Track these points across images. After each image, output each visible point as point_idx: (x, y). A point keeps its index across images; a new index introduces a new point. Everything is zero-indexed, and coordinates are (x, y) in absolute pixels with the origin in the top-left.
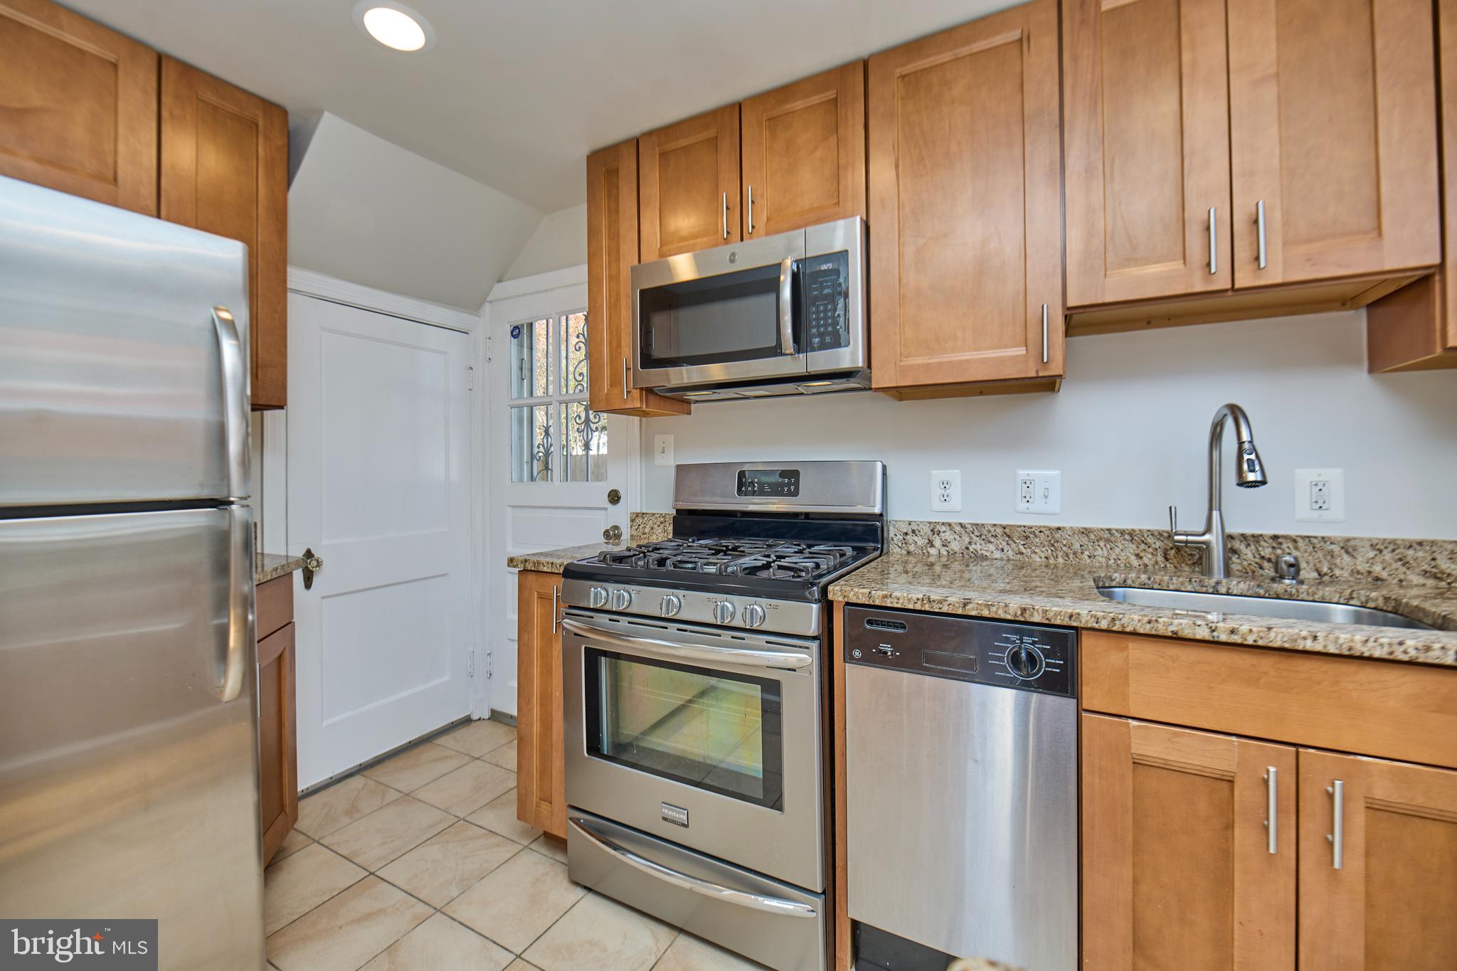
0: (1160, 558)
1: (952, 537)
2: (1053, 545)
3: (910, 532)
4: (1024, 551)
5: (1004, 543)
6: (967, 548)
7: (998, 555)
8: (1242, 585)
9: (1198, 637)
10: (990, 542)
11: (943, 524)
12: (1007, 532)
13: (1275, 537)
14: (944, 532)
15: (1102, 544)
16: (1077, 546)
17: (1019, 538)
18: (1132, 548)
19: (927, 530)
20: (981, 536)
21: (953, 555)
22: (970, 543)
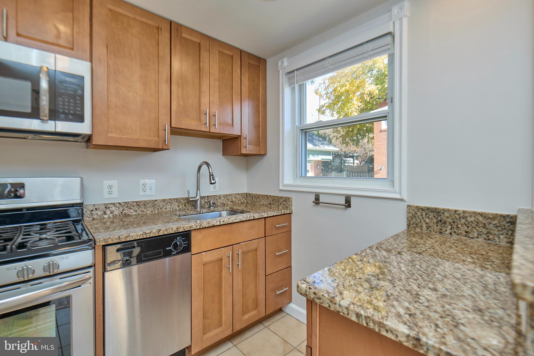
0: (184, 206)
1: (115, 209)
2: (154, 207)
3: (94, 209)
4: (144, 210)
5: (137, 208)
6: (122, 213)
7: (134, 213)
8: (205, 210)
9: (218, 225)
10: (131, 209)
11: (111, 204)
12: (138, 204)
13: (208, 196)
14: (111, 207)
15: (169, 204)
16: (161, 206)
17: (142, 206)
18: (177, 204)
19: (103, 207)
20: (127, 207)
21: (115, 217)
22: (123, 210)
